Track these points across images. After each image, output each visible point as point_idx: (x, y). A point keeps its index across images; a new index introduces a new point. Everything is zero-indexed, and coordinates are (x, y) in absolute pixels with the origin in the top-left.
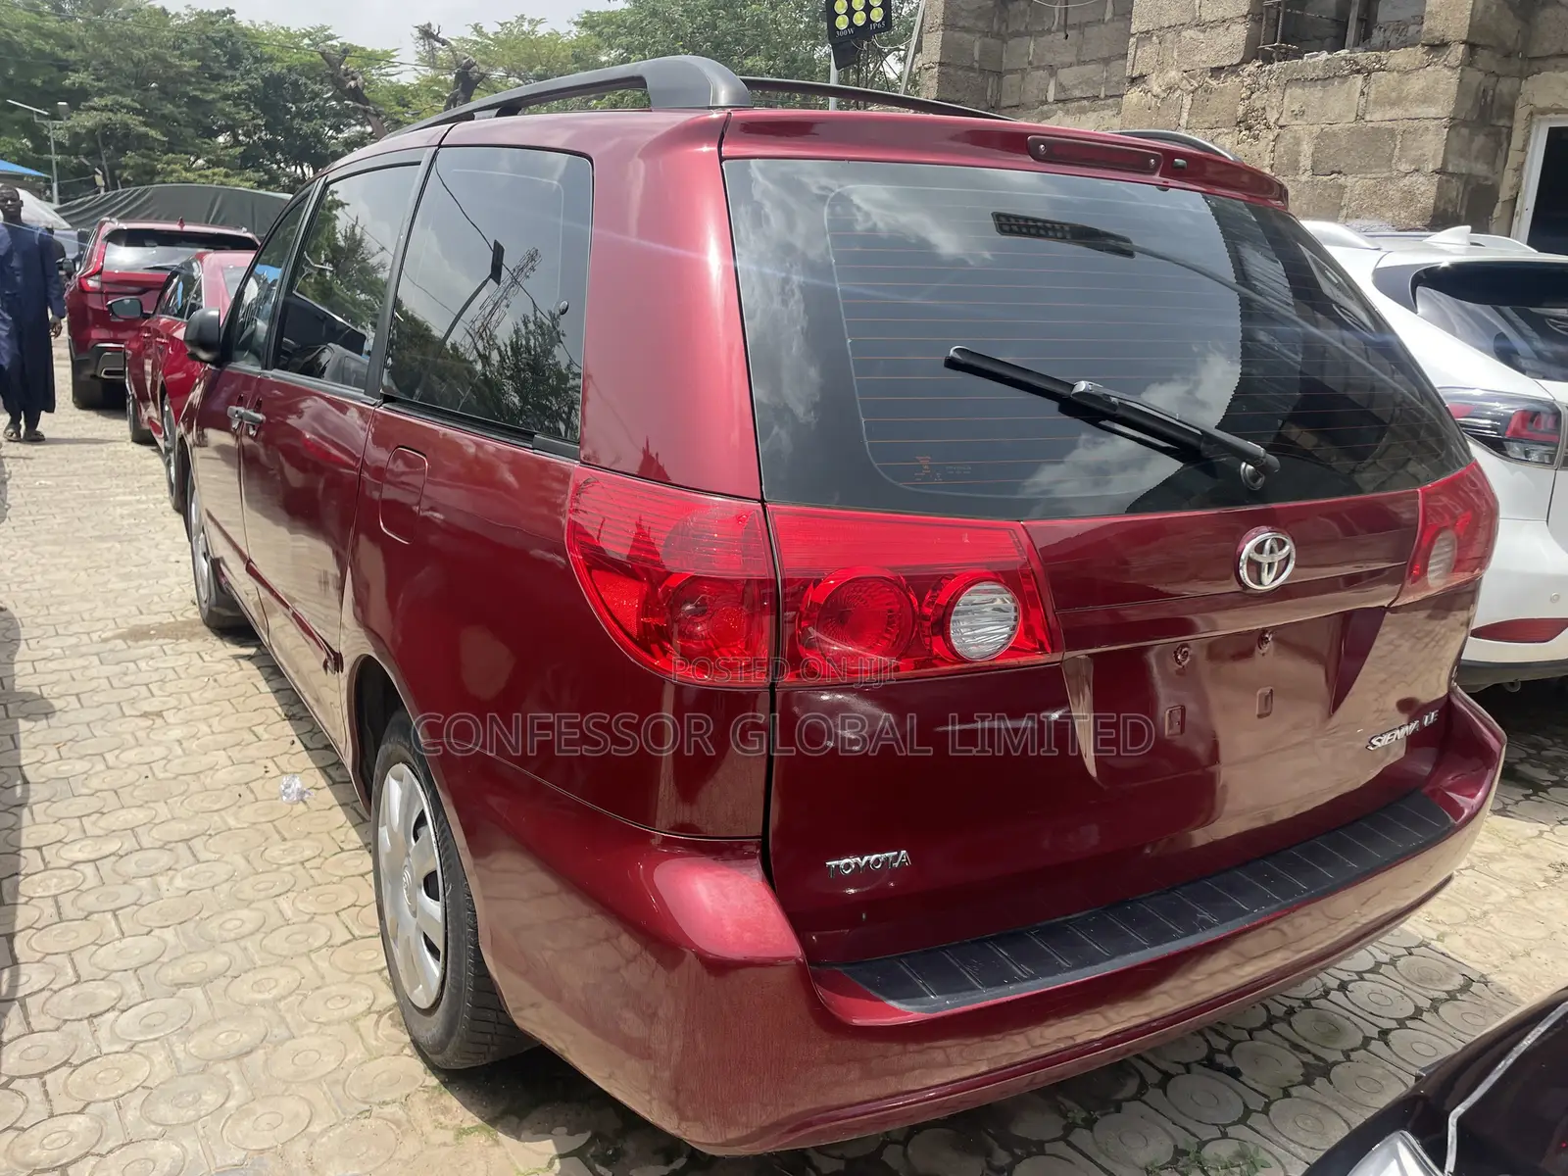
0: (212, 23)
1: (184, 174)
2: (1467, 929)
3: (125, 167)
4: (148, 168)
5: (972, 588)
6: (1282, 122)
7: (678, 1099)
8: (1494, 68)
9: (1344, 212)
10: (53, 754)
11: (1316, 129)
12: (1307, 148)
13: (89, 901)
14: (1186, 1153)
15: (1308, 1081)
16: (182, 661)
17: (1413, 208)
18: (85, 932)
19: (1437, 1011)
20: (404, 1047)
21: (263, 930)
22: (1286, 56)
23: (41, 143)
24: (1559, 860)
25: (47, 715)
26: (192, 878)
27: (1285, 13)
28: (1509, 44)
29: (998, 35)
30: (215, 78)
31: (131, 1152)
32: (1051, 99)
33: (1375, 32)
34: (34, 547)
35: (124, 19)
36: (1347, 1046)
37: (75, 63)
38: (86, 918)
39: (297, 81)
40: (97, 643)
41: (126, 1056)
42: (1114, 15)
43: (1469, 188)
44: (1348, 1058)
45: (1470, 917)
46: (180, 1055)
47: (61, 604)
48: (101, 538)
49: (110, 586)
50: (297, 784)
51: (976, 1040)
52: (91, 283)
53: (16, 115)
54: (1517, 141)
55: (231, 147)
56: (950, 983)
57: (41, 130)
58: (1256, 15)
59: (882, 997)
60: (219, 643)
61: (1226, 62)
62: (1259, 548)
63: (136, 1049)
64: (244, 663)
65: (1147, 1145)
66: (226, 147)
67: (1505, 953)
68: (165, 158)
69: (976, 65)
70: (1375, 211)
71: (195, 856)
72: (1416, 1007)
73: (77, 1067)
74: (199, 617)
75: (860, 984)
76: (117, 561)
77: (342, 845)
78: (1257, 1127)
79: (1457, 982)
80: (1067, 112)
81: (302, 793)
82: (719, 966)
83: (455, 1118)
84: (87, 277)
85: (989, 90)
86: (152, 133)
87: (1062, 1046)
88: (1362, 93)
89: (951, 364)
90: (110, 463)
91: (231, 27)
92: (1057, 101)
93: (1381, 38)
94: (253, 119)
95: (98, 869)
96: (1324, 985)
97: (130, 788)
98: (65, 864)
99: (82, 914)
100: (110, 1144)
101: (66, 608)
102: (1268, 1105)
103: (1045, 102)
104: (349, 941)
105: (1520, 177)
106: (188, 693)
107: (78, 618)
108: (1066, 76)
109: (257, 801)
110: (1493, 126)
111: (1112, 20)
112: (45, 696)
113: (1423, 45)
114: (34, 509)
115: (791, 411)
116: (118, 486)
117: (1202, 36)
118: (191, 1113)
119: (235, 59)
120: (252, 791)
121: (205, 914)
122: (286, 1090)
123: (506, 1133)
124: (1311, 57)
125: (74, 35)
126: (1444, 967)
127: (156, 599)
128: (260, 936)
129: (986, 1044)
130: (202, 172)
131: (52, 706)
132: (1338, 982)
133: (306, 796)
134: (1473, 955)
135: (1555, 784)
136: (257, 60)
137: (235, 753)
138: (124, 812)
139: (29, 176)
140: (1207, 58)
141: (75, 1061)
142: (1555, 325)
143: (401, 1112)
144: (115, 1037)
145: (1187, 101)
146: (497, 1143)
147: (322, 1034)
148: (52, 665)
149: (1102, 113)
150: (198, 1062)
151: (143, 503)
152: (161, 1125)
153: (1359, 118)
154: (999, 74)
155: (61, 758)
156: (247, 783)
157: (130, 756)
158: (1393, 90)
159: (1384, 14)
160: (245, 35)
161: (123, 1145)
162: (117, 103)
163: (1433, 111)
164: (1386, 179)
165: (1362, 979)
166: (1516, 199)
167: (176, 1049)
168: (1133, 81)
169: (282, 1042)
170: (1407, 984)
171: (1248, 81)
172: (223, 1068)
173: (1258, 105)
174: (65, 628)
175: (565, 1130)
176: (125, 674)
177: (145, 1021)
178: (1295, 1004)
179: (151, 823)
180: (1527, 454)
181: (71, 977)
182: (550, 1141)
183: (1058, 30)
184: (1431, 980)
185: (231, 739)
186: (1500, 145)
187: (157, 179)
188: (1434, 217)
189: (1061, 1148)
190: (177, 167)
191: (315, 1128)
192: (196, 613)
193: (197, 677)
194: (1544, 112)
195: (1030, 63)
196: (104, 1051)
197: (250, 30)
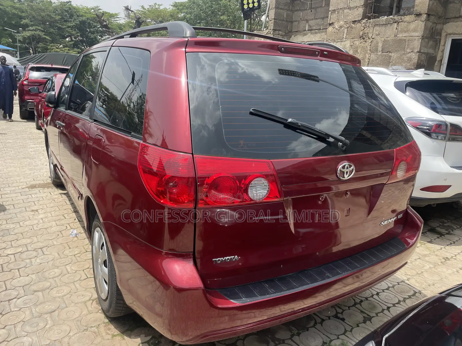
0: (65, 5)
1: (56, 49)
2: (416, 277)
3: (39, 47)
4: (46, 48)
5: (255, 179)
6: (373, 37)
7: (171, 329)
8: (435, 21)
9: (391, 64)
10: (5, 222)
11: (383, 39)
12: (380, 45)
13: (11, 266)
14: (326, 343)
15: (364, 322)
16: (45, 195)
17: (411, 63)
18: (9, 275)
19: (405, 302)
20: (99, 310)
21: (61, 275)
22: (375, 17)
23: (14, 40)
24: (446, 257)
25: (4, 211)
26: (42, 259)
27: (374, 5)
28: (440, 14)
29: (292, 11)
30: (66, 21)
31: (17, 340)
32: (307, 29)
33: (401, 10)
34: (5, 160)
35: (39, 4)
36: (377, 311)
37: (24, 17)
38: (10, 271)
39: (89, 22)
40: (21, 189)
41: (18, 312)
42: (325, 5)
43: (428, 57)
44: (377, 315)
45: (417, 274)
46: (34, 312)
47: (11, 177)
48: (24, 158)
49: (26, 172)
50: (75, 232)
51: (264, 309)
52: (25, 82)
53: (7, 32)
54: (442, 43)
55: (70, 42)
56: (250, 295)
57: (14, 36)
58: (366, 5)
59: (228, 299)
60: (56, 190)
61: (357, 19)
62: (344, 167)
63: (21, 310)
64: (63, 196)
65: (315, 341)
66: (69, 42)
67: (427, 285)
68: (51, 45)
69: (285, 19)
70: (400, 64)
71: (43, 253)
72: (399, 300)
73: (4, 315)
74: (51, 182)
75: (223, 295)
76: (29, 165)
77: (87, 250)
78: (348, 336)
79: (412, 293)
80: (311, 33)
81: (76, 234)
82: (180, 290)
83: (112, 331)
84: (24, 81)
85: (289, 26)
86: (47, 37)
87: (290, 311)
88: (396, 29)
89: (251, 113)
90: (29, 135)
91: (70, 6)
92: (309, 30)
93: (403, 12)
94: (77, 33)
95: (15, 256)
96: (372, 293)
97: (26, 233)
98: (6, 255)
99: (9, 270)
100: (11, 338)
101: (12, 179)
102: (352, 329)
103: (305, 30)
104: (86, 279)
105: (443, 54)
106: (46, 204)
107: (15, 182)
108: (312, 23)
109: (63, 237)
110: (435, 38)
111: (324, 6)
112: (4, 205)
113: (414, 15)
114: (5, 149)
115: (207, 126)
116: (31, 142)
117: (350, 11)
118: (36, 329)
119: (71, 16)
120: (62, 234)
121: (44, 270)
122: (64, 323)
123: (127, 336)
124: (382, 18)
125: (24, 9)
126: (408, 288)
127: (39, 176)
128: (60, 277)
129: (267, 311)
130: (61, 49)
131: (6, 208)
132: (376, 292)
133: (78, 235)
134: (417, 285)
135: (447, 234)
136: (78, 16)
137: (58, 223)
138: (24, 239)
139: (11, 50)
140: (351, 18)
141: (3, 313)
142: (450, 99)
143: (96, 330)
144: (16, 306)
145: (346, 31)
146: (124, 339)
147: (76, 306)
148: (7, 196)
149: (321, 34)
150: (39, 314)
151: (38, 147)
152: (26, 332)
153: (395, 36)
154: (292, 22)
155: (7, 224)
156: (61, 231)
157: (27, 223)
158: (405, 28)
159: (404, 5)
160: (75, 9)
161: (15, 338)
162: (37, 29)
163: (417, 34)
164: (403, 54)
165: (384, 292)
166: (442, 60)
167: (33, 310)
168: (330, 24)
169: (63, 309)
170: (397, 293)
171: (363, 25)
172: (46, 316)
173: (366, 32)
174: (12, 185)
175: (144, 335)
176: (28, 199)
177: (24, 302)
178: (363, 299)
179: (31, 243)
180: (437, 137)
181: (4, 288)
182: (139, 339)
183: (309, 9)
184: (404, 292)
185: (57, 218)
186: (437, 44)
187: (48, 51)
188: (417, 65)
189: (290, 342)
190: (54, 47)
191: (71, 334)
192: (50, 180)
193: (49, 200)
194: (450, 34)
195: (301, 19)
196: (12, 310)
197: (76, 7)
